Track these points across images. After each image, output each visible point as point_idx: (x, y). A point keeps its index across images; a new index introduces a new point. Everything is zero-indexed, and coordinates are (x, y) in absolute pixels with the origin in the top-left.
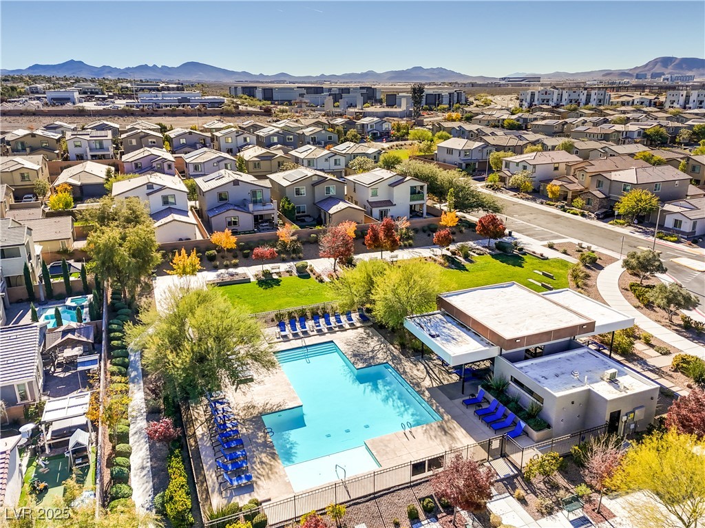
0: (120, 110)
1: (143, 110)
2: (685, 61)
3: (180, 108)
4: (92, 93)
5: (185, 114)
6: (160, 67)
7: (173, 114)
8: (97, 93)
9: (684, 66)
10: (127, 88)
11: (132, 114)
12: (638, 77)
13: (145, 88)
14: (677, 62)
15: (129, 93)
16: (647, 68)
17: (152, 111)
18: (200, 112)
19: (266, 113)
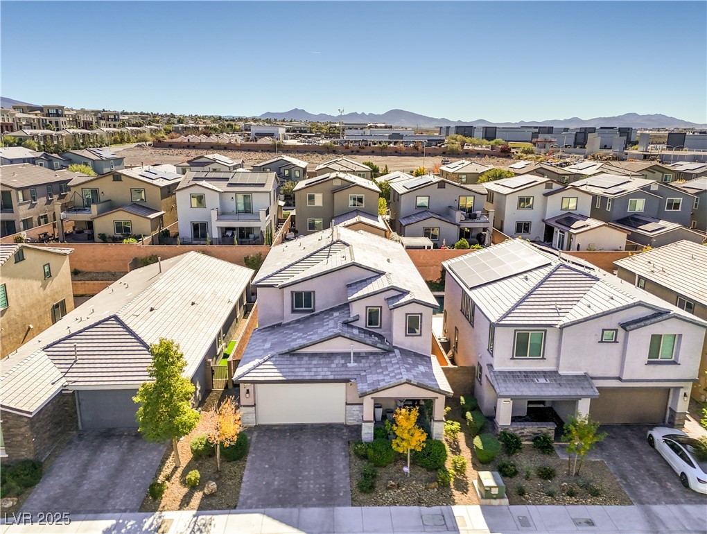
0: (321, 146)
1: (347, 147)
3: (392, 145)
4: (301, 131)
5: (397, 153)
6: (367, 114)
7: (383, 152)
8: (305, 132)
10: (335, 127)
11: (334, 152)
13: (353, 128)
15: (336, 131)
17: (358, 149)
18: (416, 152)
19: (503, 154)
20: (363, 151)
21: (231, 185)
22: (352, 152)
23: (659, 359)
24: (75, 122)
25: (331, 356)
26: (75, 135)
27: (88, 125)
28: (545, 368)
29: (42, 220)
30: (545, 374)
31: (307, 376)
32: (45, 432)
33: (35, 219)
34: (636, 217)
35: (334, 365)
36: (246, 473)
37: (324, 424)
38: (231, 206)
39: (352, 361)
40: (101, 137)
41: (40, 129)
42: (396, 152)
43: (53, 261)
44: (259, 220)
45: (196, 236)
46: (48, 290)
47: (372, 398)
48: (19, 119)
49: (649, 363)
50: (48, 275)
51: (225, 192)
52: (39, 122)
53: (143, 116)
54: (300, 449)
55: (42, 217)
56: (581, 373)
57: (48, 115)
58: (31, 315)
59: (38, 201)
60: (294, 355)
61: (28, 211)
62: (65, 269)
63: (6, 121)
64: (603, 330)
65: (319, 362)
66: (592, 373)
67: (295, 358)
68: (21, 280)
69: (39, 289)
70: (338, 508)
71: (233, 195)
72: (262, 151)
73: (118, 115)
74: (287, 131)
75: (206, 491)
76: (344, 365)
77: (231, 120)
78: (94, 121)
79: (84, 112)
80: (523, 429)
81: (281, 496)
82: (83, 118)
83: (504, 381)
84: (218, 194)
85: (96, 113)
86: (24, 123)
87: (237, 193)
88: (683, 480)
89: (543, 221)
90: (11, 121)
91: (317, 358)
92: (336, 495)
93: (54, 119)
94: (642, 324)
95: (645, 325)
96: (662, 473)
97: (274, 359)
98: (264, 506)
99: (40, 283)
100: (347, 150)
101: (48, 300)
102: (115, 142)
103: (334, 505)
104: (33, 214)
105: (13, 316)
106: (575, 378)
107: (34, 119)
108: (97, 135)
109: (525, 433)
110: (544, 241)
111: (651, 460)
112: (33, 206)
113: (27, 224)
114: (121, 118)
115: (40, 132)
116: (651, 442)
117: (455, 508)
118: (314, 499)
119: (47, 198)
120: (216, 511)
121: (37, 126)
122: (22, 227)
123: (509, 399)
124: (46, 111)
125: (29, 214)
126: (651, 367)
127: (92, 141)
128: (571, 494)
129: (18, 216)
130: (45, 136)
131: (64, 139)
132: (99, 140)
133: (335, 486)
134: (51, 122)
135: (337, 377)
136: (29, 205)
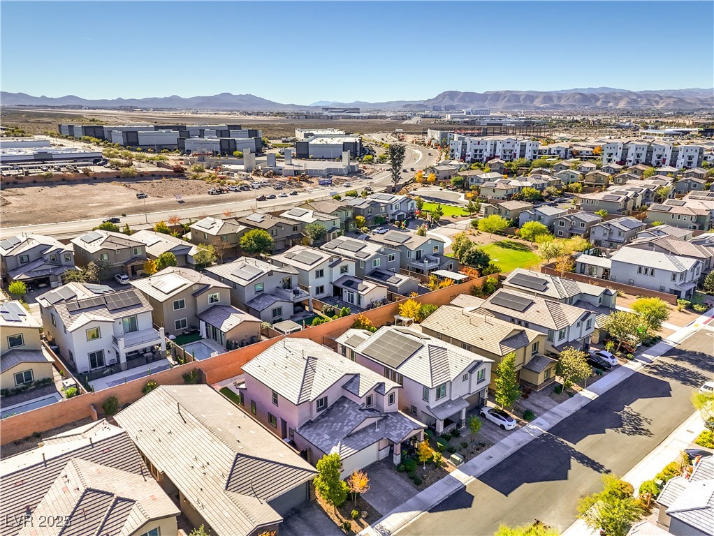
2: (466, 94)
7: (48, 181)
9: (467, 99)
12: (435, 109)
14: (461, 95)
16: (438, 101)
18: (87, 178)
19: (177, 174)
34: (379, 271)
42: (64, 180)
75: (363, 516)
88: (502, 427)
89: (331, 283)
96: (493, 427)
98: (392, 510)
110: (334, 295)
111: (487, 423)
116: (483, 415)
117: (451, 474)
128: (478, 449)
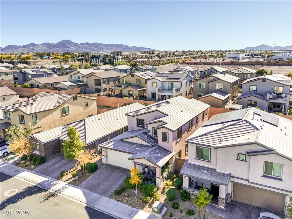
4: (255, 55)
8: (258, 55)
17: (275, 62)
20: (277, 63)
21: (168, 79)
22: (271, 64)
23: (272, 176)
24: (158, 56)
25: (134, 144)
26: (154, 60)
27: (162, 57)
28: (211, 167)
29: (111, 89)
30: (209, 169)
31: (121, 149)
32: (51, 150)
33: (108, 89)
35: (131, 147)
36: (90, 177)
37: (125, 168)
38: (166, 87)
39: (138, 147)
40: (164, 61)
41: (146, 59)
43: (89, 101)
44: (172, 93)
45: (153, 98)
46: (86, 110)
47: (134, 162)
48: (139, 56)
49: (264, 176)
50: (87, 105)
51: (164, 81)
52: (146, 56)
53: (184, 52)
54: (111, 175)
55: (111, 88)
56: (228, 173)
57: (150, 54)
58: (78, 117)
59: (110, 83)
60: (122, 141)
61: (106, 86)
62: (95, 104)
63: (135, 57)
64: (238, 154)
65: (128, 145)
66: (233, 175)
67: (122, 142)
68: (75, 106)
69: (82, 110)
70: (104, 197)
71: (167, 82)
72: (225, 65)
73: (174, 52)
74: (245, 55)
76: (135, 148)
77: (222, 52)
78: (165, 55)
79: (162, 52)
80: (193, 191)
81: (92, 187)
82: (161, 54)
83: (188, 167)
84: (161, 82)
85: (166, 52)
86: (140, 57)
87: (168, 82)
90: (136, 57)
91: (128, 144)
92: (107, 192)
93: (151, 55)
94: (256, 154)
95: (258, 155)
97: (115, 141)
99: (83, 108)
100: (268, 63)
101: (86, 114)
102: (169, 63)
103: (103, 195)
104: (108, 87)
105: (71, 117)
106: (222, 175)
107: (144, 56)
108: (162, 60)
109: (194, 194)
112: (108, 84)
113: (105, 90)
114: (176, 53)
115: (142, 60)
118: (100, 191)
119: (114, 82)
120: (72, 185)
121: (145, 58)
122: (103, 91)
123: (187, 176)
124: (149, 52)
125: (106, 87)
126: (265, 179)
127: (160, 62)
129: (102, 87)
130: (144, 61)
131: (150, 62)
132: (163, 62)
133: (110, 190)
134: (150, 56)
135: (129, 152)
136: (106, 84)
